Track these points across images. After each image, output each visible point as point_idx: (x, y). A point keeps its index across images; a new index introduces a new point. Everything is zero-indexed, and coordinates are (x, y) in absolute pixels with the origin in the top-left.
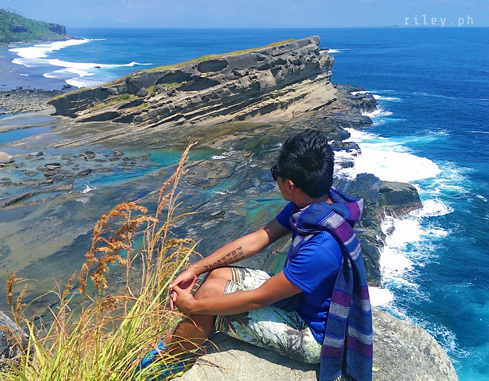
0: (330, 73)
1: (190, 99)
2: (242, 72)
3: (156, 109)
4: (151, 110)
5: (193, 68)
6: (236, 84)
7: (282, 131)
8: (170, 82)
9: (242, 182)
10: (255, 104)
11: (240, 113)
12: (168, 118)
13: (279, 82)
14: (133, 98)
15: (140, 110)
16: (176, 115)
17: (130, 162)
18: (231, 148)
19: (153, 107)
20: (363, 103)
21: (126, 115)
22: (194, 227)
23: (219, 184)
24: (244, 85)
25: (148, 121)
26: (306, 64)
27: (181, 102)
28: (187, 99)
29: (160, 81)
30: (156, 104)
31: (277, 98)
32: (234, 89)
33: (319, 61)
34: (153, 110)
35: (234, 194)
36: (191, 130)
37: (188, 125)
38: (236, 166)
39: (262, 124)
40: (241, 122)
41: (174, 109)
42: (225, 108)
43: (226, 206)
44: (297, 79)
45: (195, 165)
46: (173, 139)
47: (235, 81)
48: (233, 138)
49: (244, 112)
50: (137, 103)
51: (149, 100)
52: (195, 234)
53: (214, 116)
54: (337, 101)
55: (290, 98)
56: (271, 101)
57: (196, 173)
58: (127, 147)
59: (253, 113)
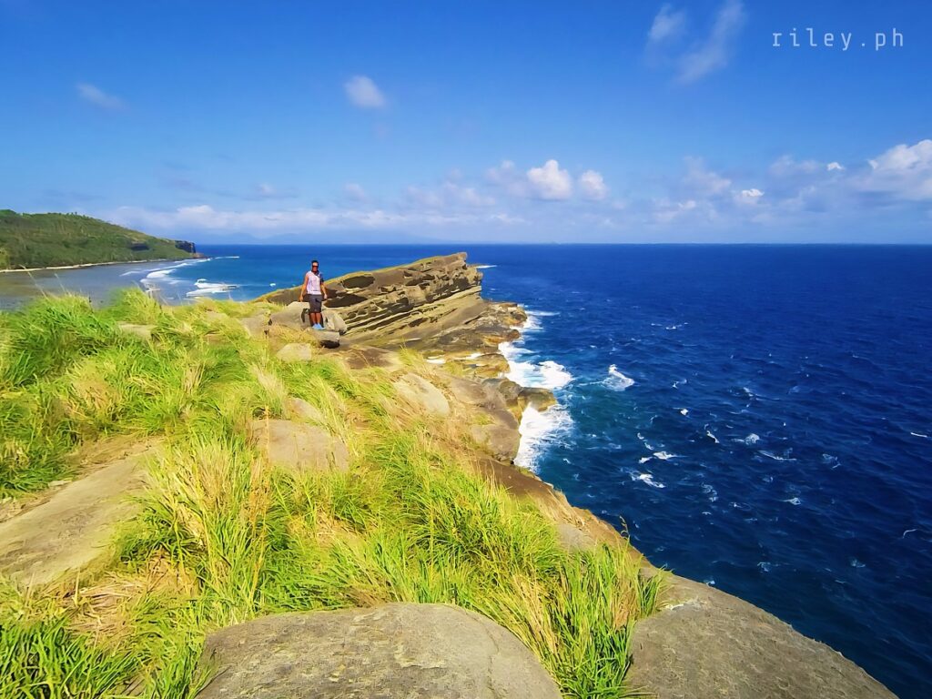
0: (480, 288)
2: (390, 288)
5: (339, 285)
6: (384, 300)
10: (404, 319)
11: (389, 328)
13: (428, 296)
24: (392, 301)
26: (454, 279)
31: (427, 313)
32: (380, 304)
33: (468, 277)
44: (446, 294)
47: (383, 297)
55: (440, 312)
56: (420, 316)
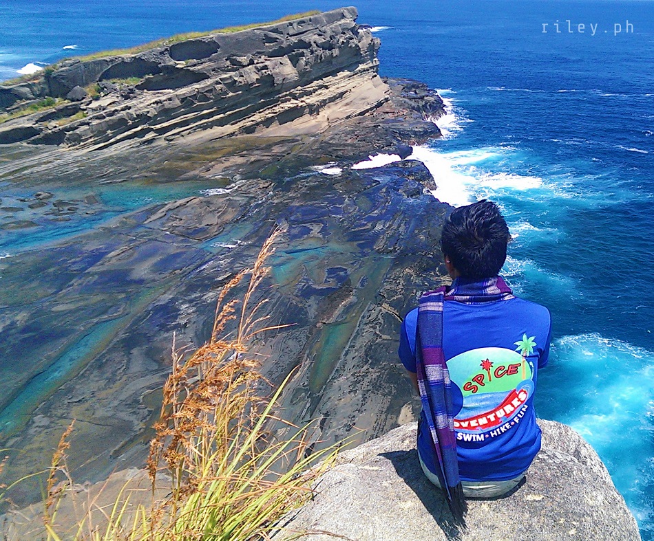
0: (376, 62)
1: (160, 102)
2: (244, 60)
3: (103, 120)
4: (95, 122)
5: (162, 53)
6: (236, 79)
7: (315, 147)
8: (124, 76)
9: (261, 227)
10: (268, 109)
11: (247, 123)
12: (126, 134)
13: (302, 74)
14: (60, 103)
15: (76, 123)
16: (139, 128)
17: (66, 208)
18: (238, 177)
19: (97, 118)
20: (426, 103)
21: (50, 131)
22: (191, 301)
23: (224, 233)
24: (248, 79)
25: (92, 140)
26: (340, 47)
27: (146, 107)
28: (156, 103)
29: (107, 75)
30: (102, 113)
31: (302, 99)
32: (232, 85)
33: (359, 44)
34: (98, 121)
35: (250, 245)
36: (169, 152)
37: (161, 142)
38: (248, 203)
39: (283, 139)
40: (248, 135)
41: (136, 119)
42: (222, 115)
43: (239, 265)
44: (330, 70)
45: (181, 205)
46: (138, 166)
47: (234, 73)
48: (240, 160)
49: (253, 121)
50: (68, 112)
51: (89, 106)
52: (193, 312)
53: (204, 127)
54: (390, 101)
55: (321, 98)
56: (292, 103)
57: (183, 218)
58: (59, 184)
59: (267, 122)
